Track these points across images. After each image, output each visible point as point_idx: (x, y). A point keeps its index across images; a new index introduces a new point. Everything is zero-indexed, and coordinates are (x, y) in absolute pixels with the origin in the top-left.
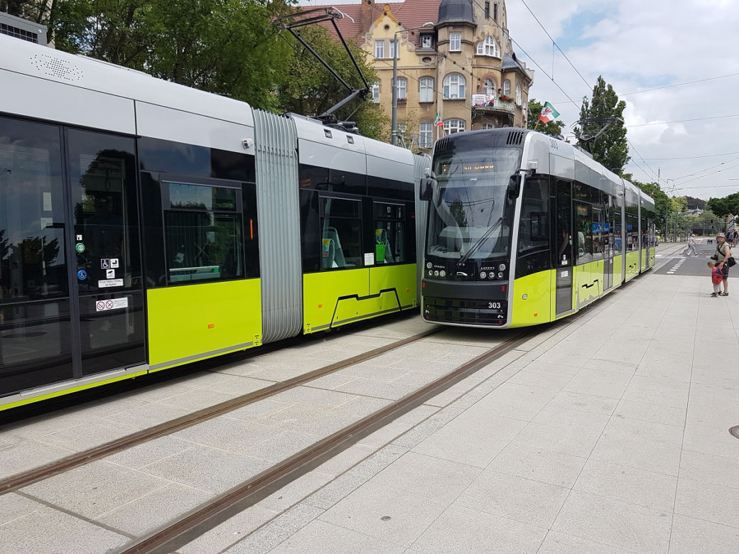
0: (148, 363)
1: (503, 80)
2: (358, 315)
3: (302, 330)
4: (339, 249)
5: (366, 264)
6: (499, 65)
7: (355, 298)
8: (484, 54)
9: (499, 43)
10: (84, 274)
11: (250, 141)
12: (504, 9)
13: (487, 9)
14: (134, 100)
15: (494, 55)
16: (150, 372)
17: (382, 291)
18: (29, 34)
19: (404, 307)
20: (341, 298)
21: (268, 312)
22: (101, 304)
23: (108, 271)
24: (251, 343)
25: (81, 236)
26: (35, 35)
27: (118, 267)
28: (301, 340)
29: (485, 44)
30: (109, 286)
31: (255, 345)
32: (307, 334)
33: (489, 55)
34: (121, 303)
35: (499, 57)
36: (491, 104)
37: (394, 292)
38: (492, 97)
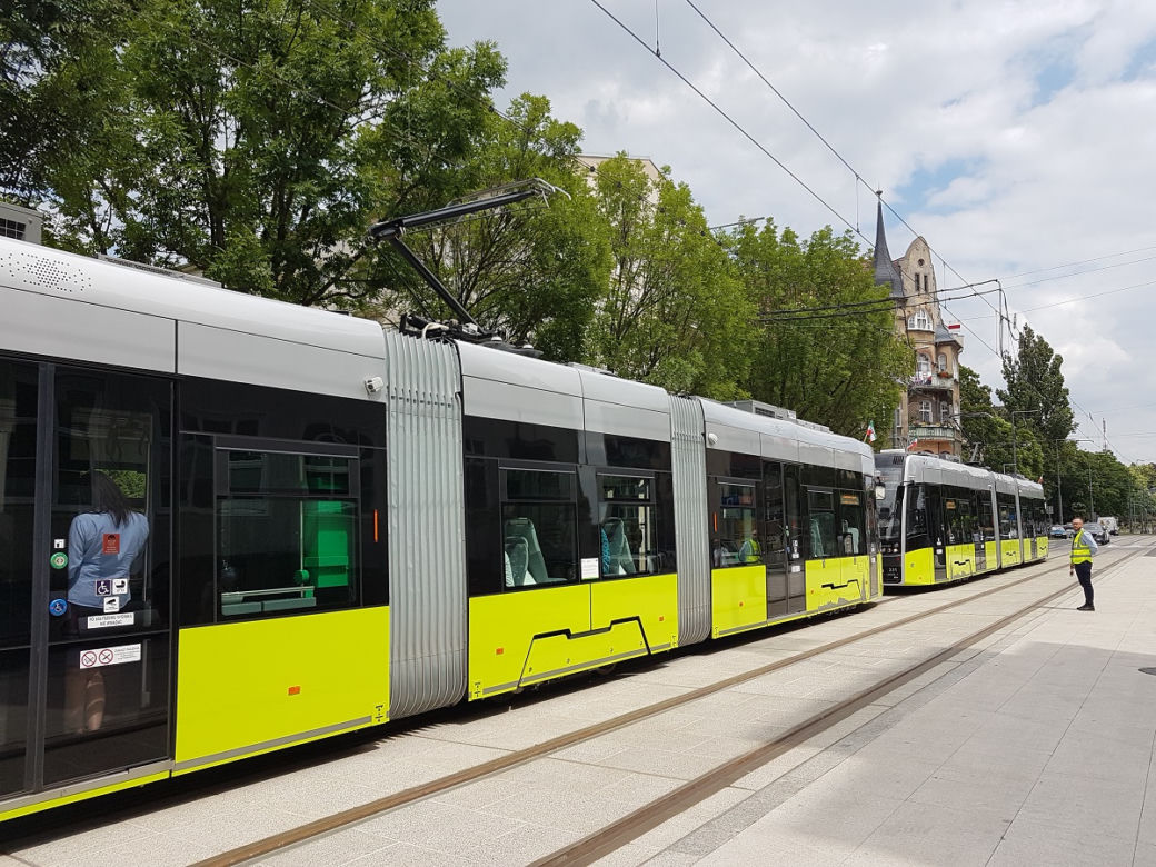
0: (173, 759)
1: (937, 353)
2: (568, 665)
3: (466, 694)
4: (537, 554)
5: (584, 577)
6: (932, 339)
7: (564, 636)
8: (916, 328)
9: (932, 316)
10: (61, 605)
11: (378, 382)
12: (934, 278)
13: (918, 281)
14: (176, 321)
15: (926, 329)
16: (174, 775)
17: (614, 622)
18: (11, 224)
19: (655, 648)
20: (536, 637)
21: (403, 663)
22: (90, 656)
23: (107, 600)
24: (369, 719)
25: (63, 541)
26: (22, 227)
27: (125, 592)
28: (465, 710)
29: (916, 317)
30: (106, 626)
31: (375, 723)
32: (475, 701)
33: (921, 329)
34: (131, 653)
35: (931, 329)
36: (929, 382)
37: (636, 622)
38: (930, 374)
